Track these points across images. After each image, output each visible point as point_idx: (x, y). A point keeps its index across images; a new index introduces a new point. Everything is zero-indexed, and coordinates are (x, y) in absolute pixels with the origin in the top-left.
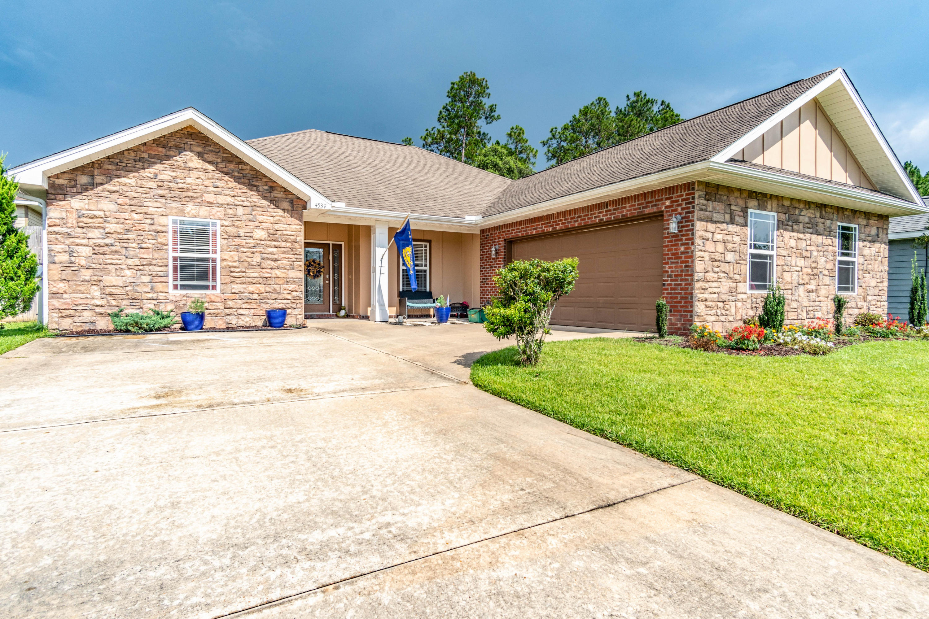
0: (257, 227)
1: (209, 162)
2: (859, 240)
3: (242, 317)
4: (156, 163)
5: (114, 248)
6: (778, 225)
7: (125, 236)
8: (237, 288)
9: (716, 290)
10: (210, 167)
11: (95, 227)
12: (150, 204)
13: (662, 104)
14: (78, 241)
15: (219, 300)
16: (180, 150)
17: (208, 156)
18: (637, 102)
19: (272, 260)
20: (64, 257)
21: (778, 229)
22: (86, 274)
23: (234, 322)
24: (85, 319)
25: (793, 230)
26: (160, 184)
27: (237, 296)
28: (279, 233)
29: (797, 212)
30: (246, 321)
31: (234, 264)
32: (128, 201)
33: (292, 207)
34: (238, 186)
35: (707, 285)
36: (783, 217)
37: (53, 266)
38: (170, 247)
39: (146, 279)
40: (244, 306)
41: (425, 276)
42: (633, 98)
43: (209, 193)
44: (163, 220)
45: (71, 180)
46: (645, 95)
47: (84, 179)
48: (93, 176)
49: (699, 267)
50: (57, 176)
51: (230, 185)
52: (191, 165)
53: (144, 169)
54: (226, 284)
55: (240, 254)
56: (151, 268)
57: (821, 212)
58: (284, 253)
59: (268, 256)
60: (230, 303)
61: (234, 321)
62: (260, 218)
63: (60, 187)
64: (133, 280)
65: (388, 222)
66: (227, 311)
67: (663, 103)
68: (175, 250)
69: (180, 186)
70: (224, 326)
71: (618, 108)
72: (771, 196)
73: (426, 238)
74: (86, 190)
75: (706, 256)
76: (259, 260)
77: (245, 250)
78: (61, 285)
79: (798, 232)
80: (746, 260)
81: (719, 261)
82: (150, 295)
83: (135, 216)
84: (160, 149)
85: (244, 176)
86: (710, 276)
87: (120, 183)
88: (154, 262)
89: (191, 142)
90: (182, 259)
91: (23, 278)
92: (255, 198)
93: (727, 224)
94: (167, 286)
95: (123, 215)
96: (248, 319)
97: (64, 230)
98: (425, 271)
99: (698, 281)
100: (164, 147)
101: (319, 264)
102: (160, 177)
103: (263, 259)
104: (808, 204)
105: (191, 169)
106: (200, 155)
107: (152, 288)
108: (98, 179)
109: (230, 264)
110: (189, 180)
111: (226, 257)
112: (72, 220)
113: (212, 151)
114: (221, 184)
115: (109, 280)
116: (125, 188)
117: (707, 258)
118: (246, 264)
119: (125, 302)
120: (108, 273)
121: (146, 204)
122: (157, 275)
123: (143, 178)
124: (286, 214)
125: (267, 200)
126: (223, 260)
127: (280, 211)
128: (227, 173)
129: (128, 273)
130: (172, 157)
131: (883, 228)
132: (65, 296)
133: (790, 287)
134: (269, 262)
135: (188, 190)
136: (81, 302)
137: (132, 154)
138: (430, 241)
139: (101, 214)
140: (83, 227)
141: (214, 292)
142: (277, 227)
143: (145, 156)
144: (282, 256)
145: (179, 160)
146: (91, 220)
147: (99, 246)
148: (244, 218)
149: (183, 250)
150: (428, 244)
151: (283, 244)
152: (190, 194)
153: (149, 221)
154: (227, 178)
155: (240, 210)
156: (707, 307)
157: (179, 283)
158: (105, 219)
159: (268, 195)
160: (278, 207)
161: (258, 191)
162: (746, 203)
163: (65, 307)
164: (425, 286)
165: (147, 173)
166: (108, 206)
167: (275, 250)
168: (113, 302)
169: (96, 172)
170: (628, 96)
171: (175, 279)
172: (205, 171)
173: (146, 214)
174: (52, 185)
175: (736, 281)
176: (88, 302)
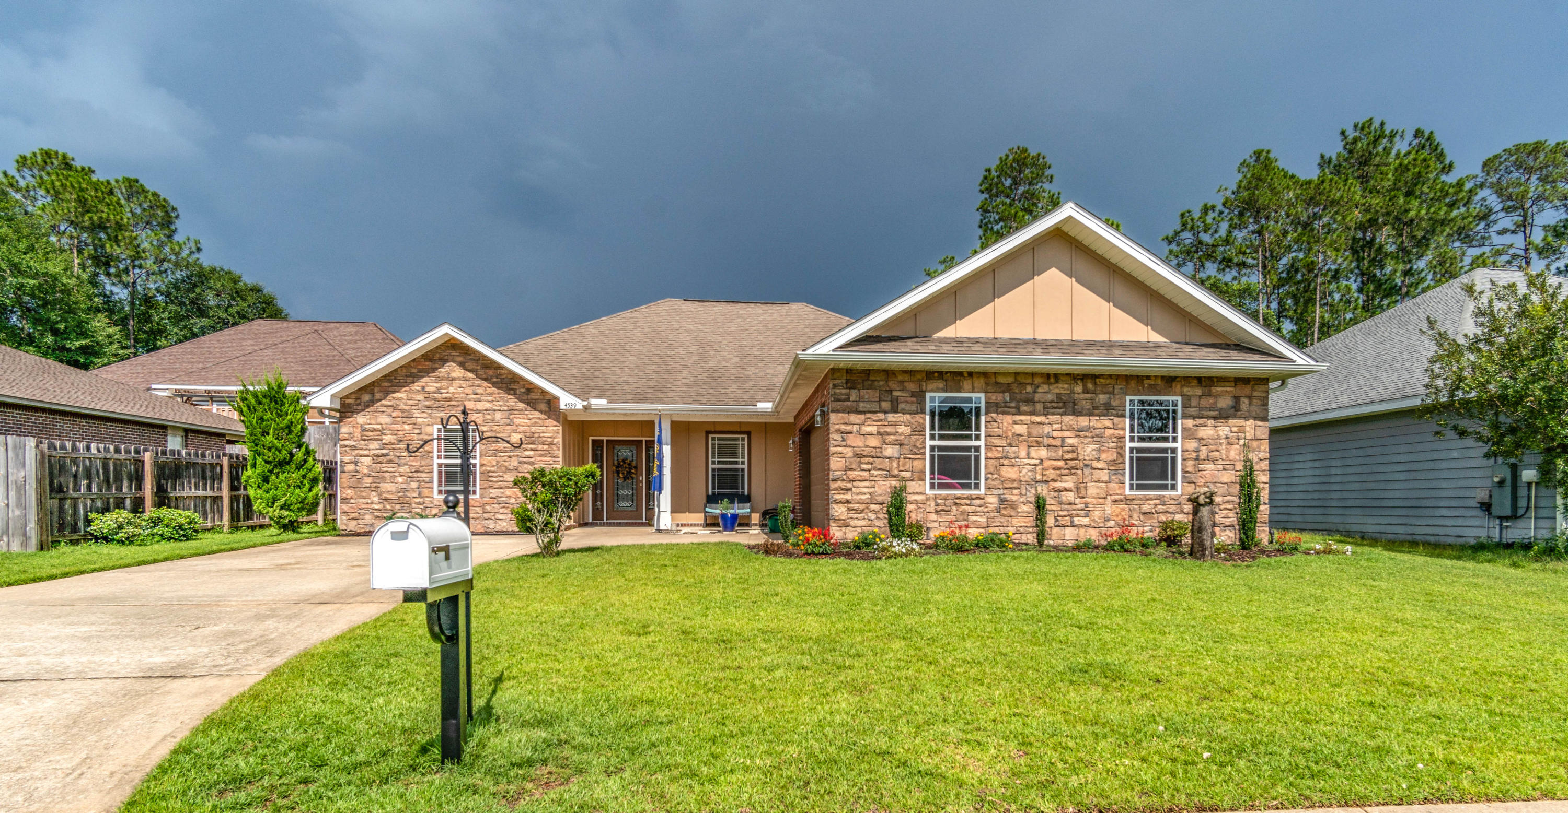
0: (515, 431)
1: (470, 371)
2: (1185, 417)
3: (500, 522)
4: (423, 377)
5: (388, 458)
6: (986, 408)
7: (398, 446)
8: (494, 492)
9: (866, 490)
10: (470, 375)
11: (374, 440)
12: (418, 415)
13: (1416, 136)
14: (361, 452)
15: (477, 504)
16: (443, 361)
17: (470, 365)
18: (1355, 141)
19: (529, 463)
20: (350, 467)
21: (986, 414)
22: (367, 481)
23: (491, 527)
24: (366, 522)
25: (1019, 413)
26: (427, 396)
27: (495, 501)
28: (536, 435)
29: (1029, 389)
30: (503, 525)
31: (493, 469)
32: (400, 414)
33: (550, 408)
34: (497, 391)
35: (849, 485)
36: (996, 397)
37: (344, 475)
38: (435, 454)
39: (414, 485)
40: (501, 511)
41: (743, 476)
42: (1351, 135)
43: (470, 400)
44: (428, 429)
45: (357, 399)
46: (1382, 124)
47: (366, 398)
48: (373, 394)
49: (836, 464)
50: (347, 397)
51: (489, 391)
52: (454, 375)
53: (414, 383)
54: (485, 488)
55: (498, 459)
56: (419, 474)
57: (1085, 386)
58: (541, 456)
59: (525, 460)
60: (488, 508)
61: (491, 525)
62: (517, 421)
63: (349, 405)
64: (404, 486)
65: (671, 415)
66: (486, 515)
67: (1418, 133)
68: (439, 457)
69: (444, 395)
70: (482, 530)
71: (1322, 157)
72: (971, 374)
73: (743, 429)
74: (368, 407)
75: (849, 452)
76: (516, 464)
77: (502, 454)
78: (349, 491)
79: (1033, 413)
80: (924, 454)
81: (872, 457)
82: (417, 500)
83: (406, 427)
84: (427, 363)
85: (502, 380)
86: (853, 474)
87: (394, 398)
88: (421, 469)
89: (454, 353)
90: (447, 465)
92: (512, 402)
93: (886, 412)
94: (432, 492)
95: (398, 427)
96: (505, 524)
97: (351, 443)
98: (743, 470)
99: (834, 480)
100: (430, 360)
101: (629, 464)
102: (427, 389)
103: (520, 463)
104: (1052, 377)
105: (453, 379)
106: (462, 365)
107: (420, 494)
108: (378, 396)
109: (488, 469)
110: (451, 390)
111: (485, 462)
112: (357, 435)
113: (472, 359)
114: (480, 391)
115: (387, 486)
116: (398, 402)
117: (851, 454)
118: (503, 468)
119: (398, 507)
120: (383, 479)
121: (415, 415)
122: (424, 481)
123: (412, 391)
124: (542, 416)
125: (524, 403)
126: (482, 465)
127: (537, 413)
128: (485, 380)
129: (400, 479)
130: (437, 369)
131: (1250, 398)
132: (352, 501)
133: (1015, 485)
134: (526, 466)
135: (450, 399)
136: (363, 506)
137: (404, 370)
138: (749, 433)
139: (379, 427)
140: (365, 440)
141: (472, 497)
142: (534, 429)
143: (414, 371)
144: (539, 459)
145: (443, 371)
146: (371, 433)
147: (378, 456)
148: (502, 422)
149: (446, 457)
150: (746, 436)
151: (540, 447)
152: (453, 403)
153: (417, 431)
154: (486, 384)
155: (498, 416)
156: (850, 510)
157: (443, 488)
158: (382, 432)
159: (525, 397)
160: (535, 409)
161: (515, 394)
162: (920, 386)
163: (352, 510)
164: (743, 488)
165: (416, 386)
166: (384, 419)
167: (531, 453)
168: (388, 507)
169: (376, 389)
170: (1343, 133)
171: (440, 484)
172: (466, 379)
173: (415, 424)
174: (343, 405)
175: (904, 479)
176: (369, 506)
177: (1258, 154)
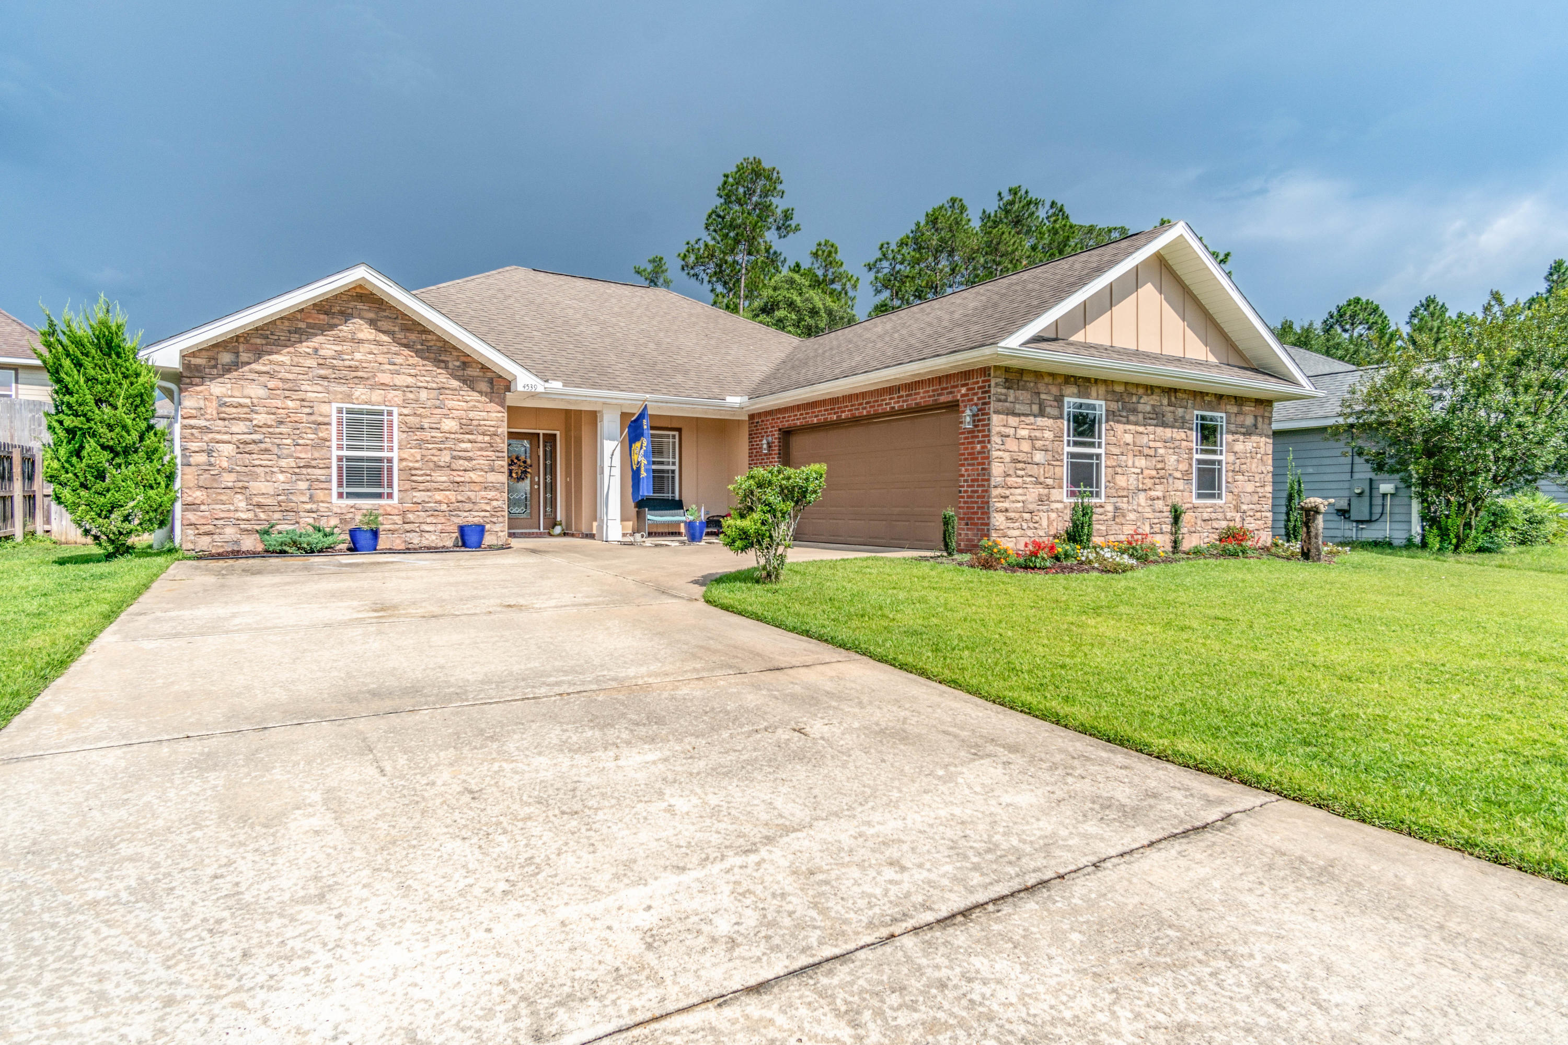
0: (446, 416)
1: (384, 332)
2: (1227, 432)
3: (427, 535)
4: (316, 335)
5: (263, 446)
6: (1107, 416)
7: (278, 430)
8: (419, 496)
9: (1020, 498)
10: (385, 338)
11: (239, 419)
12: (309, 388)
13: (1052, 207)
14: (219, 437)
15: (396, 512)
16: (346, 316)
17: (384, 325)
18: (1012, 203)
19: (465, 459)
20: (202, 458)
21: (1107, 421)
22: (228, 479)
23: (416, 541)
24: (227, 537)
25: (1128, 422)
26: (321, 361)
27: (420, 507)
28: (475, 423)
29: (1134, 399)
30: (432, 539)
31: (417, 465)
32: (280, 385)
33: (492, 388)
34: (421, 362)
35: (1008, 492)
36: (1114, 406)
37: (188, 470)
38: (334, 443)
39: (303, 485)
40: (429, 520)
41: (673, 478)
42: (1007, 197)
43: (383, 371)
44: (324, 408)
45: (210, 359)
46: (1026, 192)
47: (226, 358)
48: (237, 354)
49: (997, 469)
50: (193, 355)
51: (411, 361)
52: (361, 336)
53: (301, 342)
54: (406, 491)
55: (424, 452)
56: (309, 470)
57: (1169, 399)
58: (481, 449)
59: (460, 454)
60: (411, 517)
61: (415, 539)
62: (450, 404)
63: (198, 368)
64: (287, 486)
65: (621, 405)
66: (407, 527)
67: (1053, 204)
68: (340, 447)
69: (347, 363)
70: (402, 547)
71: (984, 212)
72: (1096, 381)
73: (674, 426)
74: (229, 371)
75: (1007, 457)
76: (448, 459)
77: (430, 446)
78: (198, 493)
79: (1136, 424)
80: (1062, 460)
81: (1025, 462)
82: (308, 506)
83: (290, 404)
84: (322, 317)
85: (429, 349)
86: (1011, 481)
87: (271, 362)
88: (314, 463)
89: (360, 306)
90: (349, 459)
91: (163, 484)
92: (443, 378)
93: (1035, 416)
94: (330, 495)
95: (275, 403)
96: (434, 537)
97: (202, 423)
98: (673, 471)
99: (995, 487)
100: (326, 313)
101: (525, 462)
102: (321, 352)
103: (454, 458)
104: (1150, 389)
105: (360, 341)
106: (372, 323)
107: (311, 497)
108: (244, 357)
109: (411, 465)
110: (358, 356)
111: (405, 456)
112: (212, 410)
113: (387, 317)
114: (399, 360)
115: (257, 486)
116: (277, 368)
117: (1008, 459)
118: (431, 465)
119: (277, 516)
120: (254, 477)
121: (303, 388)
122: (317, 480)
123: (298, 354)
124: (483, 399)
125: (459, 380)
126: (401, 460)
127: (476, 394)
128: (406, 346)
129: (281, 477)
130: (336, 326)
131: (1263, 417)
132: (203, 507)
133: (1125, 493)
134: (461, 462)
135: (356, 369)
136: (222, 515)
137: (287, 323)
138: (679, 430)
139: (248, 401)
140: (224, 419)
141: (389, 502)
142: (471, 415)
143: (302, 325)
144: (479, 453)
145: (345, 329)
146: (234, 410)
147: (246, 443)
148: (429, 404)
149: (350, 448)
150: (677, 433)
151: (480, 438)
152: (360, 374)
153: (308, 410)
154: (406, 352)
155: (424, 395)
156: (1008, 519)
157: (345, 490)
158: (252, 408)
159: (460, 373)
160: (473, 389)
161: (446, 368)
162: (1061, 390)
163: (203, 521)
164: (673, 492)
165: (305, 347)
166: (256, 391)
167: (469, 445)
168: (262, 516)
169: (241, 348)
170: (1000, 194)
171: (340, 485)
172: (378, 343)
173: (303, 400)
174: (187, 366)
175: (1048, 487)
176: (231, 515)
177: (953, 200)
